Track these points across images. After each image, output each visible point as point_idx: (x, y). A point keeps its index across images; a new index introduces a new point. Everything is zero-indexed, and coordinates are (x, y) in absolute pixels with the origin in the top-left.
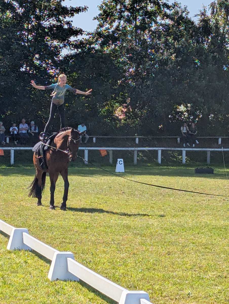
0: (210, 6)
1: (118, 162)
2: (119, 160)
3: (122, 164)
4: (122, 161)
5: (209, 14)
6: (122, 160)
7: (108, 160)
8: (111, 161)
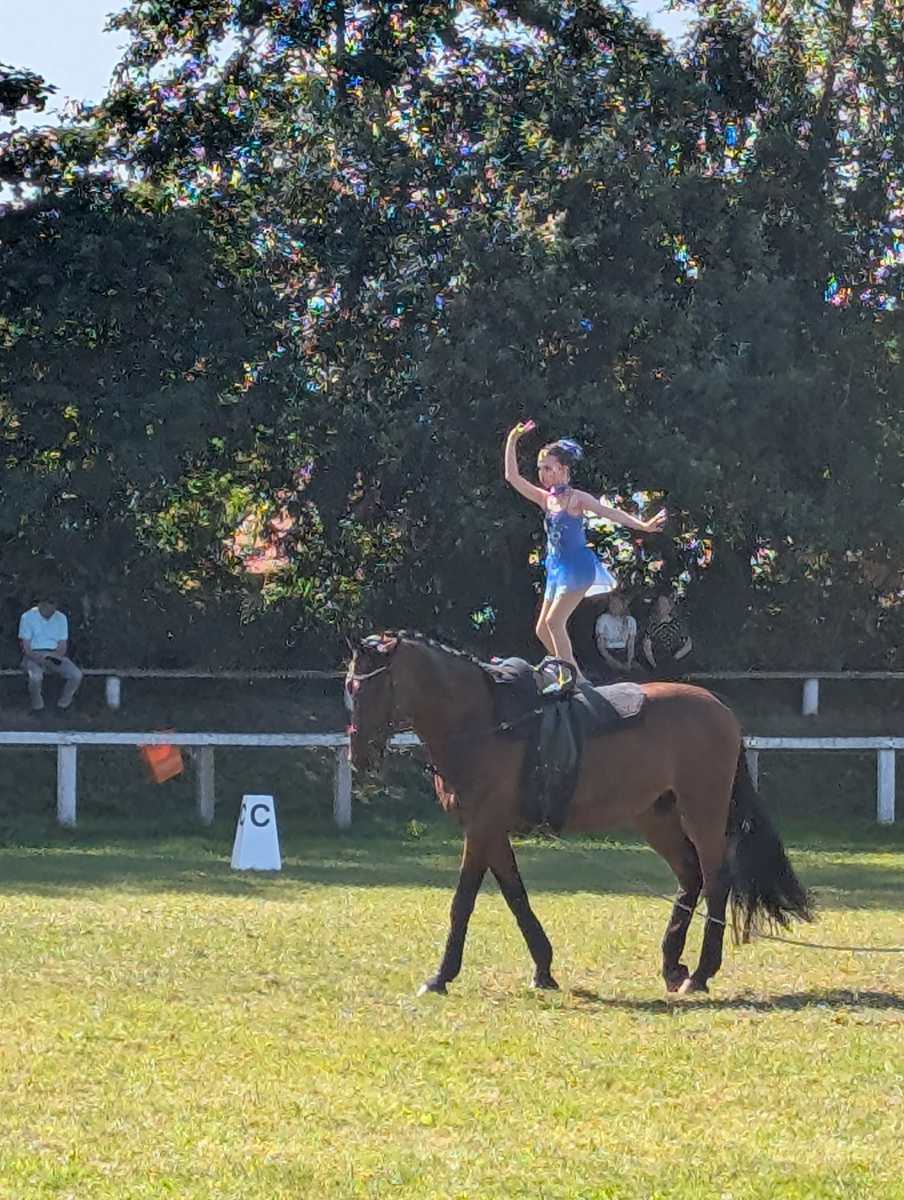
1: (246, 814)
2: (249, 801)
3: (268, 821)
4: (268, 810)
6: (268, 800)
7: (193, 801)
8: (206, 805)
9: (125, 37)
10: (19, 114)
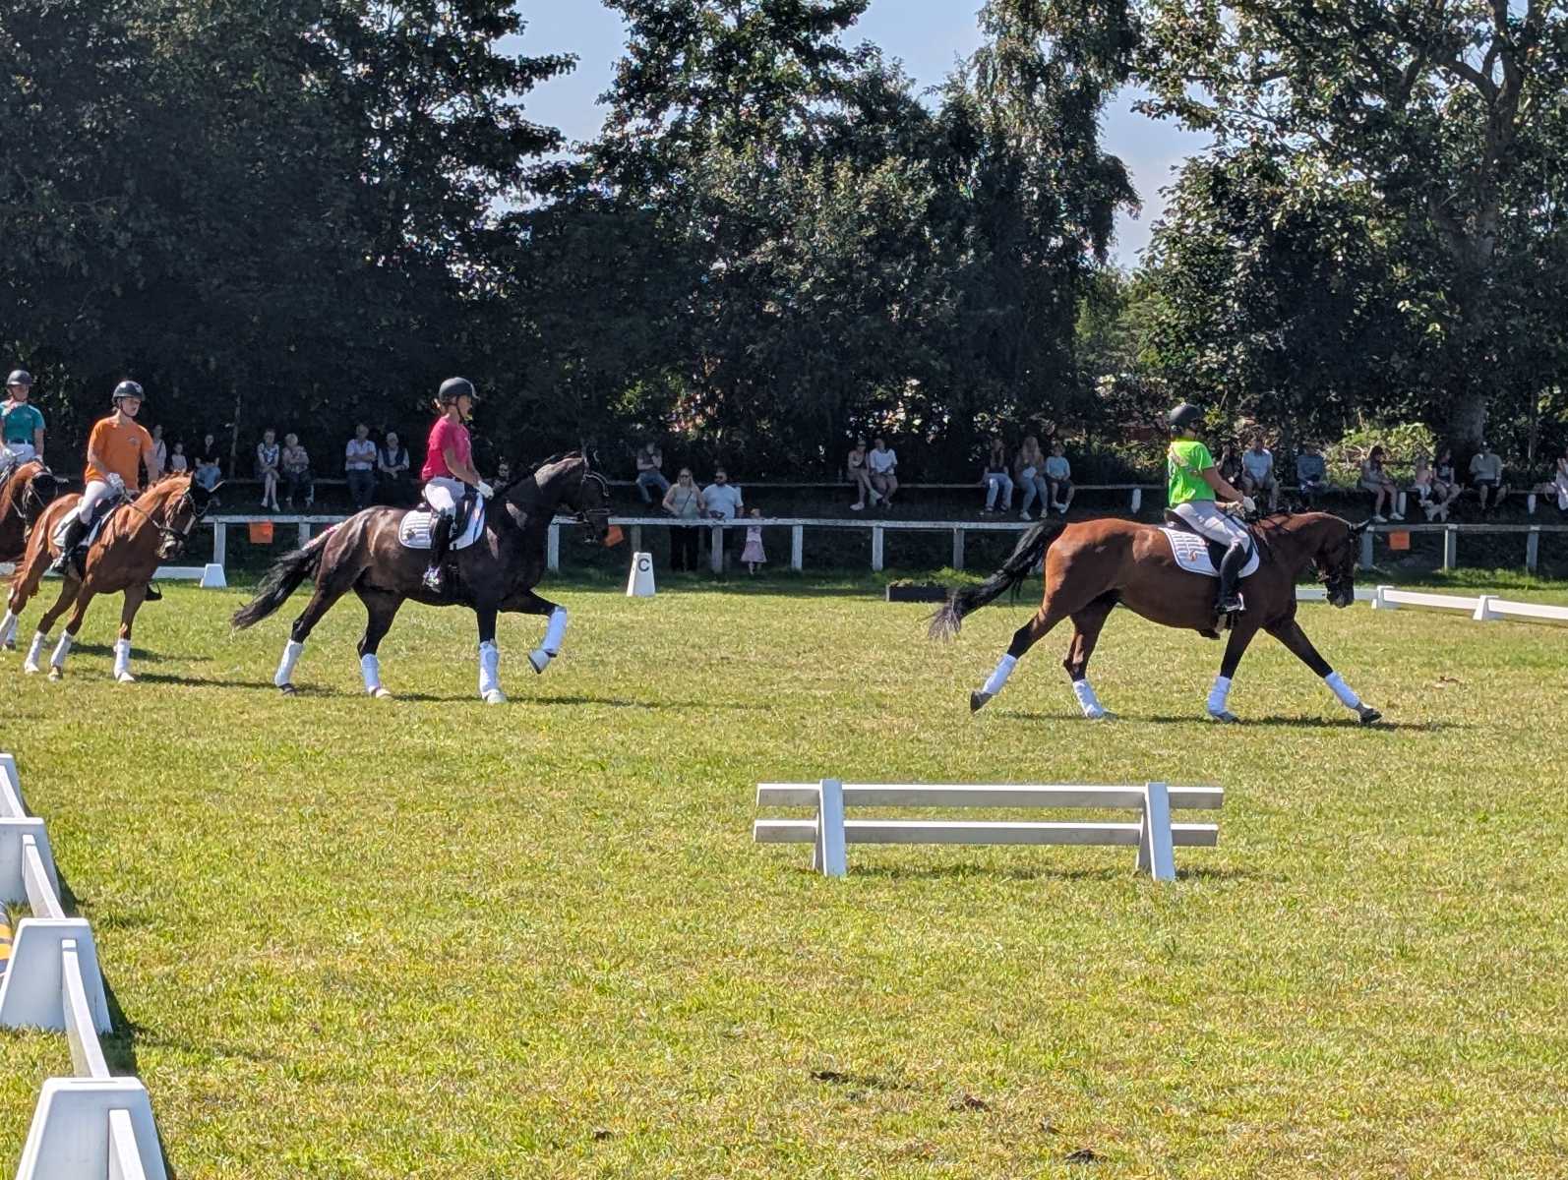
9: (610, 108)
10: (543, 154)
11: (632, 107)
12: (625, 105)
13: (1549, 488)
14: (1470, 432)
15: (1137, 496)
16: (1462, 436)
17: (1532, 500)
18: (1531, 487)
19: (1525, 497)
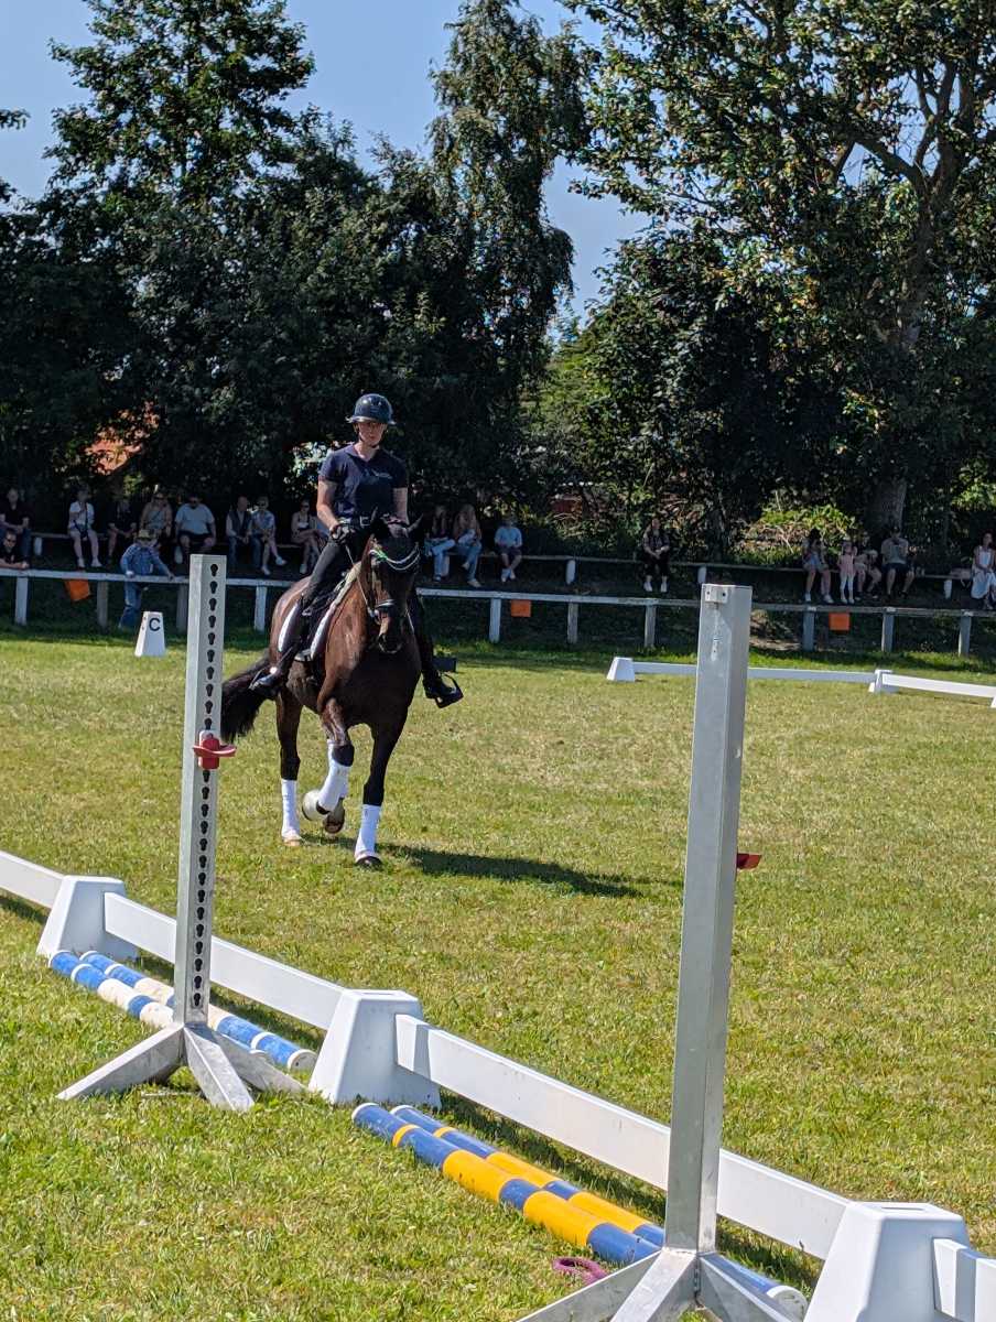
0: (430, 129)
5: (424, 155)
11: (77, 161)
12: (72, 160)
13: (964, 574)
14: (891, 517)
15: (572, 567)
16: (882, 520)
17: (948, 586)
18: (947, 573)
19: (942, 582)
